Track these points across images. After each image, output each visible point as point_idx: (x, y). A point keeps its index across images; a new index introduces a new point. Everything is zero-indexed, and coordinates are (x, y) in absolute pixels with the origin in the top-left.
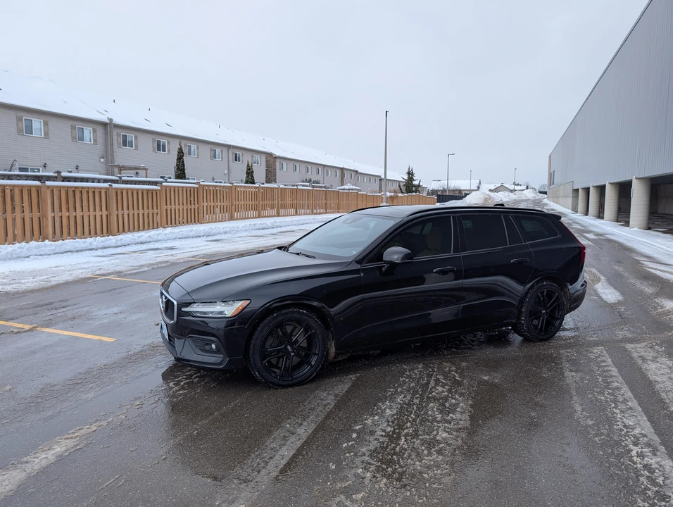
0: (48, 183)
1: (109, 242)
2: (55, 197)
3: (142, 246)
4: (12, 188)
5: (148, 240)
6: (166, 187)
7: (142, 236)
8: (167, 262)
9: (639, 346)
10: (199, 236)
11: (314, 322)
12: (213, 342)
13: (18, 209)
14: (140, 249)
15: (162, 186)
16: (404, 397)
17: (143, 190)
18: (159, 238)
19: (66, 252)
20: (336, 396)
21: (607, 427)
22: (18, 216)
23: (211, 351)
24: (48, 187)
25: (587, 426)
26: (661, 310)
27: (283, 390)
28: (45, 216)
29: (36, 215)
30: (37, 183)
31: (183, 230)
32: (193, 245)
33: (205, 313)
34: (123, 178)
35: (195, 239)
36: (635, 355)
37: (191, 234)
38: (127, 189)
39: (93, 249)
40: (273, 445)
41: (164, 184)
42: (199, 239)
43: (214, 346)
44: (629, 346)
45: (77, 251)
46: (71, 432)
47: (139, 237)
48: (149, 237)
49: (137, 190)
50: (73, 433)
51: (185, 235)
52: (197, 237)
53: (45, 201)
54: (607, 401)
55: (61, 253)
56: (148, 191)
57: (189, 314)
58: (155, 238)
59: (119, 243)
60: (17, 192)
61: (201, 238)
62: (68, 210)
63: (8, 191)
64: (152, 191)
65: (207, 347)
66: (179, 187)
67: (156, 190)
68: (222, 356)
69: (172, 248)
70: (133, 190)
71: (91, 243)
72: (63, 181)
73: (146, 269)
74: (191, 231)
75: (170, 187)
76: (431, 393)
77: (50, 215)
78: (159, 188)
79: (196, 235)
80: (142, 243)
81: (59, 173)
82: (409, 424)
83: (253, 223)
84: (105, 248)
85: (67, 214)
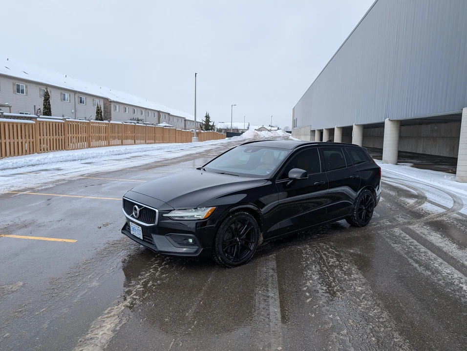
1: (7, 165)
3: (33, 167)
5: (38, 163)
6: (40, 121)
7: (32, 160)
8: (64, 180)
9: (415, 226)
10: (75, 160)
11: (253, 221)
12: (191, 238)
14: (32, 170)
15: (36, 121)
16: (316, 267)
17: (21, 124)
18: (46, 161)
20: (273, 269)
21: (439, 275)
23: (188, 244)
25: (430, 276)
26: (408, 205)
27: (235, 268)
31: (63, 155)
32: (74, 167)
33: (182, 217)
34: (5, 114)
35: (73, 162)
36: (418, 232)
37: (69, 158)
38: (9, 123)
40: (262, 306)
41: (38, 119)
42: (75, 163)
43: (191, 241)
44: (411, 227)
46: (106, 312)
47: (30, 161)
48: (38, 160)
49: (17, 124)
50: (108, 313)
51: (65, 159)
52: (73, 160)
54: (427, 260)
56: (25, 124)
57: (169, 218)
58: (43, 161)
59: (15, 166)
61: (76, 162)
64: (29, 124)
65: (185, 242)
66: (49, 122)
67: (32, 124)
68: (197, 247)
69: (58, 169)
70: (13, 123)
73: (51, 186)
74: (69, 156)
75: (43, 122)
76: (329, 263)
78: (34, 122)
79: (73, 159)
80: (33, 165)
82: (333, 284)
83: (112, 150)
84: (4, 169)
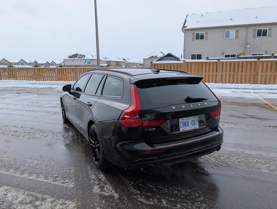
0: (261, 60)
1: (249, 87)
2: (264, 66)
4: (243, 62)
13: (244, 71)
19: (223, 88)
22: (244, 74)
24: (261, 61)
28: (257, 74)
29: (253, 73)
30: (256, 60)
39: (238, 89)
45: (229, 88)
53: (258, 68)
55: (220, 88)
59: (255, 88)
60: (245, 64)
62: (271, 72)
63: (241, 64)
71: (238, 86)
72: (275, 58)
77: (260, 73)
81: (273, 54)
84: (245, 89)
85: (270, 74)
